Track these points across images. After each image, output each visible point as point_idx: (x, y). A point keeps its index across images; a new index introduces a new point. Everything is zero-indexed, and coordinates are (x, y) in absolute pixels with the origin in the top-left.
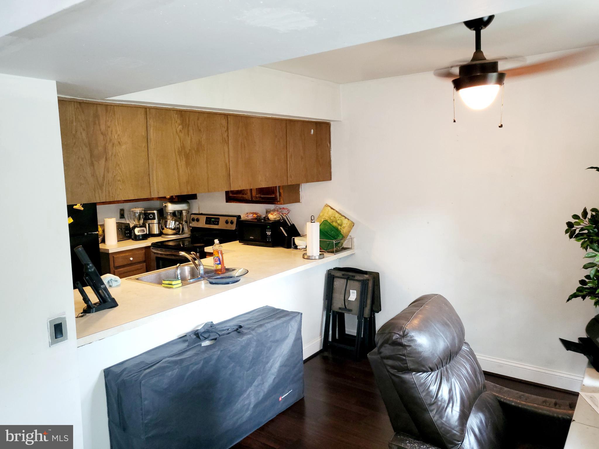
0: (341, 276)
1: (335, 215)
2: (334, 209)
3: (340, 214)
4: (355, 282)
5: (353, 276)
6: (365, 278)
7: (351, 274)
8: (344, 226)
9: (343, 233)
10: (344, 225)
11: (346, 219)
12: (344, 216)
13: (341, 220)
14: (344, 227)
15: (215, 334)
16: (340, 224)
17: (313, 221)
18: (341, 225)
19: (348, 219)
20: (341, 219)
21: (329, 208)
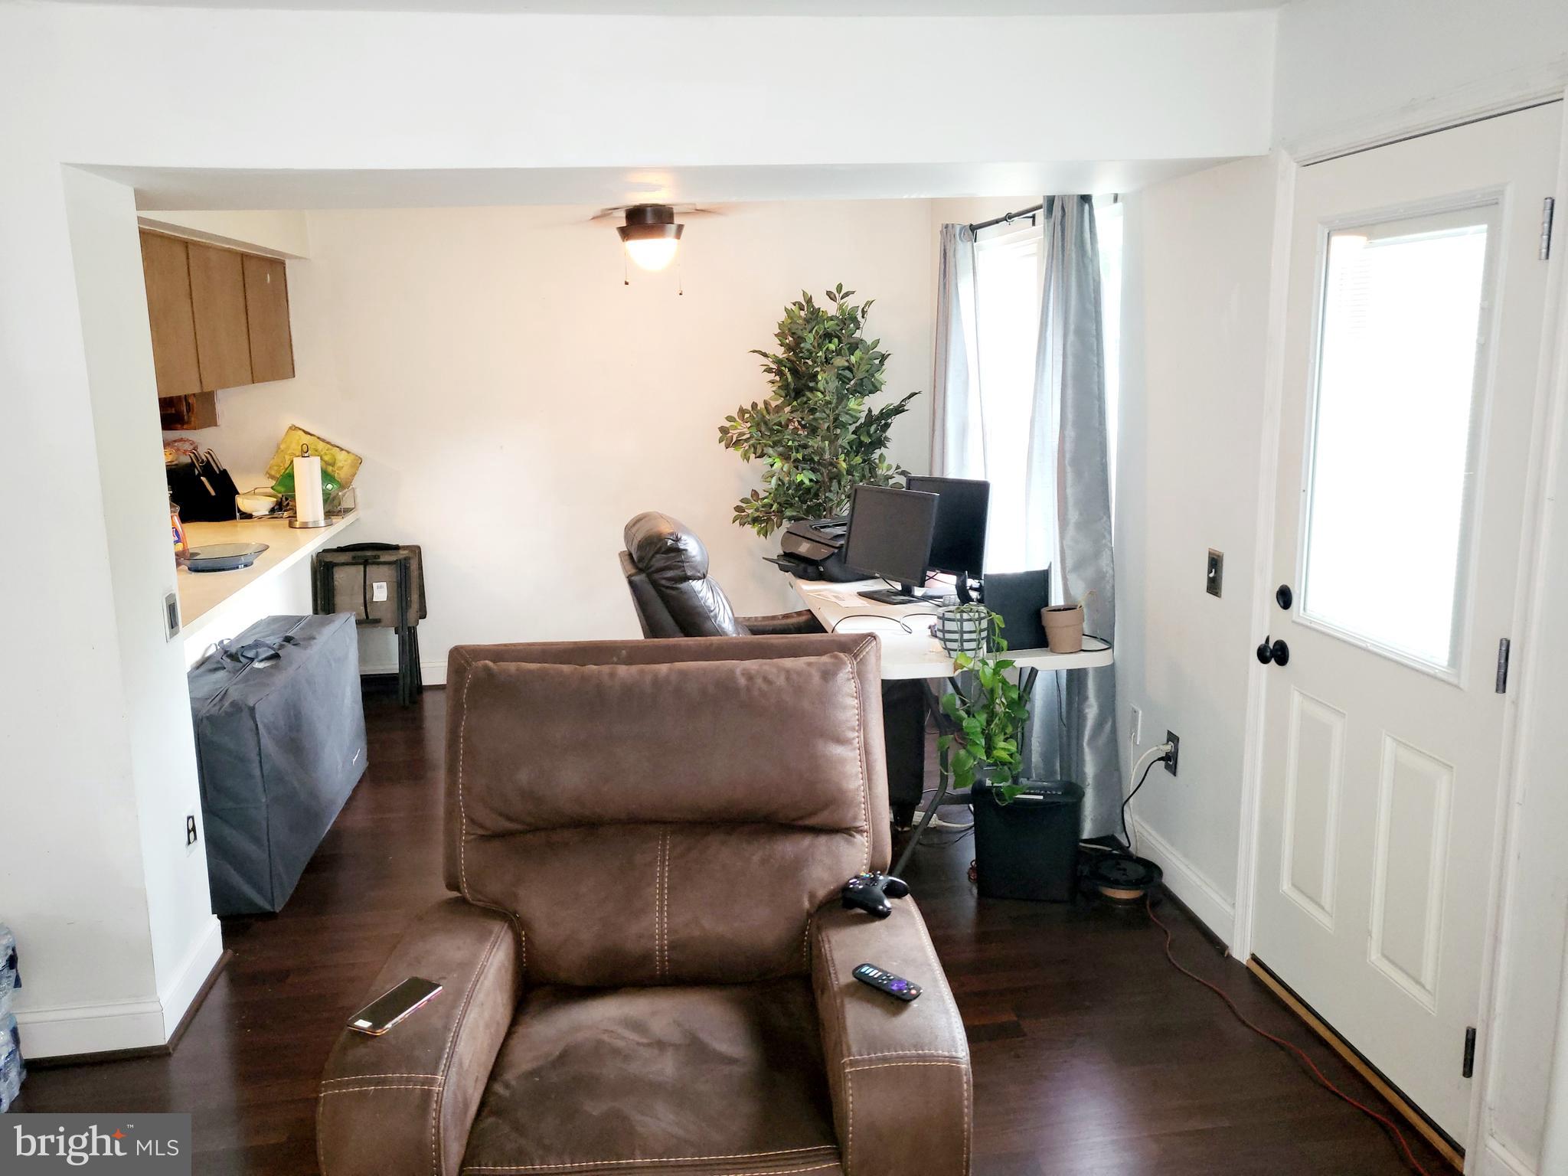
0: (350, 560)
1: (316, 446)
2: (311, 435)
3: (328, 443)
4: (381, 567)
5: (375, 557)
6: (401, 557)
7: (369, 553)
8: (341, 465)
9: (340, 478)
10: (339, 464)
11: (344, 452)
12: (338, 447)
13: (332, 454)
14: (341, 468)
15: (266, 649)
16: (330, 461)
17: (306, 455)
18: (333, 464)
19: (348, 452)
20: (331, 452)
21: (301, 432)
